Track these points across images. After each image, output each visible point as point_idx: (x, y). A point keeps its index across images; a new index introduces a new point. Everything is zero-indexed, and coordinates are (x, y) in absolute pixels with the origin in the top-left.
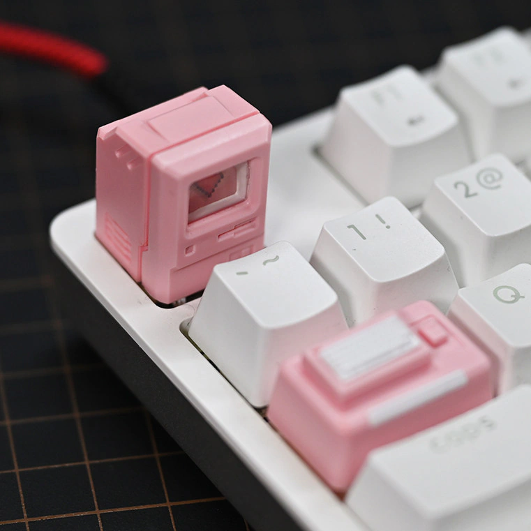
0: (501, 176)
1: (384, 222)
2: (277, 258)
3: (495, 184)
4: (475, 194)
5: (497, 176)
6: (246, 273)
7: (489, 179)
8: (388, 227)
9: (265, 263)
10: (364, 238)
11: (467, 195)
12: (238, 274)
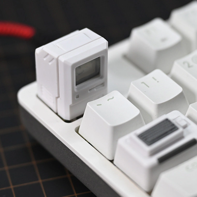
1: (156, 80)
2: (113, 98)
4: (192, 66)
6: (101, 105)
8: (158, 82)
9: (108, 100)
10: (148, 87)
11: (189, 67)
12: (97, 105)
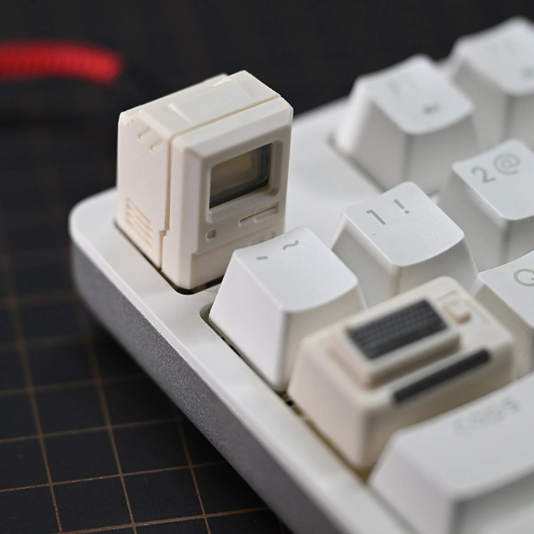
0: (518, 162)
1: (403, 207)
2: (297, 242)
3: (512, 169)
4: (493, 179)
5: (514, 161)
6: (266, 258)
7: (507, 164)
8: (407, 212)
9: (284, 248)
10: (384, 223)
11: (485, 180)
12: (258, 258)
